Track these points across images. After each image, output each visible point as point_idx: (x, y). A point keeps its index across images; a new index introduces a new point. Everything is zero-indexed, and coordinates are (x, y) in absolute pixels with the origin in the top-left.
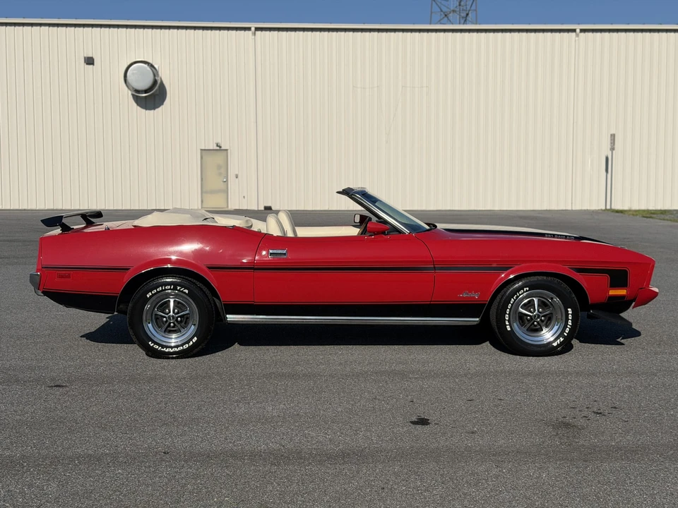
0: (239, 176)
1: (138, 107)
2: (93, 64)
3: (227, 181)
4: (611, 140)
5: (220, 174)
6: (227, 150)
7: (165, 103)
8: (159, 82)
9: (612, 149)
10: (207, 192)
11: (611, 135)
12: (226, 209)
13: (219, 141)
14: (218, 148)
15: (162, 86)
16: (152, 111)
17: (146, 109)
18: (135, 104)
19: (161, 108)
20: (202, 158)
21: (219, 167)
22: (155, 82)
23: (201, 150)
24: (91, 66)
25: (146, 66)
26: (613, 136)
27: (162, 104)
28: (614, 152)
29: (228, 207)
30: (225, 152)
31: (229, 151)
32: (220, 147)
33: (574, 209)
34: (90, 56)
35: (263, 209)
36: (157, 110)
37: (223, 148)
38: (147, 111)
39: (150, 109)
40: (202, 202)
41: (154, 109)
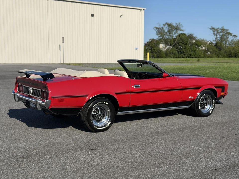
4: (63, 39)
9: (63, 42)
11: (62, 37)
26: (63, 38)
28: (64, 43)
33: (50, 63)
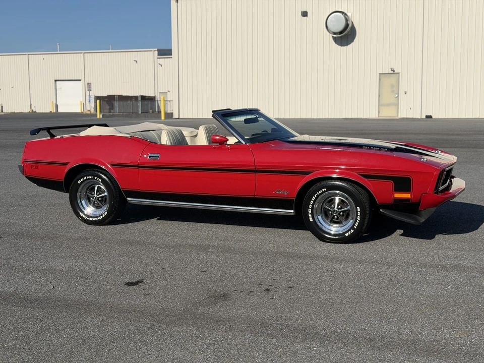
0: (408, 93)
1: (336, 45)
2: (306, 16)
3: (398, 97)
5: (393, 91)
6: (399, 73)
7: (355, 40)
8: (350, 25)
10: (383, 105)
12: (397, 118)
13: (393, 67)
14: (392, 72)
15: (353, 28)
16: (346, 47)
17: (341, 46)
18: (334, 43)
19: (352, 44)
20: (380, 79)
21: (393, 86)
22: (347, 25)
23: (380, 74)
24: (306, 17)
25: (340, 14)
27: (353, 41)
29: (398, 116)
30: (398, 74)
31: (400, 74)
32: (394, 71)
34: (305, 10)
35: (425, 117)
36: (349, 46)
37: (396, 72)
38: (343, 47)
39: (344, 46)
40: (379, 112)
41: (347, 45)
